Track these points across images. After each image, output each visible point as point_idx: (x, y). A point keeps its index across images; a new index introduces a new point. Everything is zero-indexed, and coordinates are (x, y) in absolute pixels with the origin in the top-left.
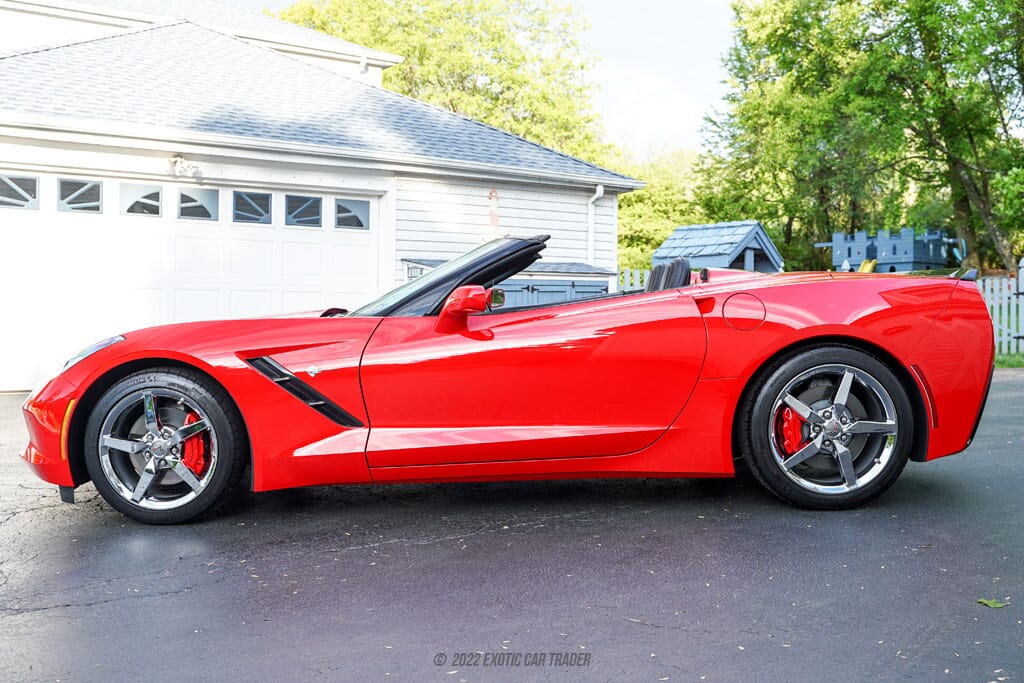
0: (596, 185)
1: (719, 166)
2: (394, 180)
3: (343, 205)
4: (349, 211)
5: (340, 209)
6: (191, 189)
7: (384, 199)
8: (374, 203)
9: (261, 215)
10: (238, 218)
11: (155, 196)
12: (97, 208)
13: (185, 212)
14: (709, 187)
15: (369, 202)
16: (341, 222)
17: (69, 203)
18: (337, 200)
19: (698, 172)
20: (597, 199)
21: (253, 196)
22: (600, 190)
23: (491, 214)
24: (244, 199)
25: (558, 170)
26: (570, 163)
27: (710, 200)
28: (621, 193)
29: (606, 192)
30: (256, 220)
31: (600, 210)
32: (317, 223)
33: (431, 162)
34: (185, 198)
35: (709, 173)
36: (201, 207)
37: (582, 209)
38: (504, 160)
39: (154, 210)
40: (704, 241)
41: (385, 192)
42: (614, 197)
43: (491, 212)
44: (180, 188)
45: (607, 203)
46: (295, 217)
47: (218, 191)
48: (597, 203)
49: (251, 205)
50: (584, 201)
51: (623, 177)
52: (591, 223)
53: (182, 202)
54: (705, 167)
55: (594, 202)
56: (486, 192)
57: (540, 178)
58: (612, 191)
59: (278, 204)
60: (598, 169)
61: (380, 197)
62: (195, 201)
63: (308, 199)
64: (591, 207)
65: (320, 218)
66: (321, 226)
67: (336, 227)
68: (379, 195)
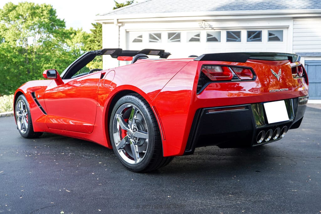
2: (292, 20)
3: (271, 32)
4: (274, 35)
5: (270, 34)
6: (211, 32)
7: (289, 28)
8: (285, 32)
9: (237, 39)
10: (228, 40)
11: (198, 35)
12: (179, 41)
13: (209, 40)
15: (283, 31)
16: (270, 39)
17: (171, 40)
18: (268, 31)
21: (234, 32)
24: (230, 34)
30: (235, 41)
32: (260, 40)
34: (208, 35)
36: (215, 38)
39: (198, 40)
41: (289, 26)
44: (207, 32)
46: (251, 39)
47: (220, 32)
49: (234, 36)
53: (208, 36)
59: (244, 35)
62: (212, 36)
63: (256, 32)
65: (261, 39)
66: (261, 41)
67: (268, 41)
68: (287, 28)
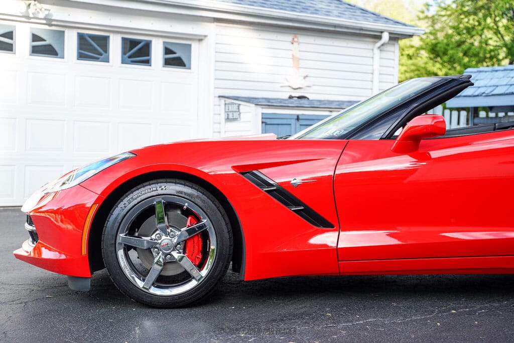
0: (382, 32)
1: (443, 13)
2: (213, 26)
3: (169, 47)
4: (174, 53)
5: (167, 51)
6: (41, 29)
7: (204, 42)
8: (195, 46)
9: (101, 55)
10: (81, 56)
11: (9, 35)
13: (36, 50)
14: (433, 33)
15: (190, 46)
16: (168, 62)
18: (164, 43)
19: (423, 19)
20: (383, 45)
21: (94, 38)
22: (386, 37)
23: (294, 58)
24: (86, 40)
25: (350, 18)
26: (358, 12)
27: (435, 45)
28: (401, 39)
29: (391, 39)
30: (97, 59)
31: (384, 55)
32: (147, 62)
33: (246, 10)
34: (35, 38)
35: (434, 20)
36: (50, 46)
37: (369, 54)
38: (305, 9)
39: (9, 48)
40: (494, 82)
41: (205, 36)
42: (396, 43)
43: (293, 56)
44: (31, 28)
45: (389, 48)
46: (130, 57)
47: (63, 32)
48: (382, 48)
49: (91, 45)
50: (370, 46)
51: (405, 25)
52: (376, 67)
53: (33, 41)
54: (430, 14)
55: (379, 48)
56: (288, 38)
57: (335, 26)
58: (395, 37)
59: (115, 46)
60: (383, 18)
61: (200, 40)
62: (43, 40)
63: (140, 41)
64: (377, 51)
65: (151, 58)
66: (150, 66)
67: (163, 67)
68: (200, 39)
